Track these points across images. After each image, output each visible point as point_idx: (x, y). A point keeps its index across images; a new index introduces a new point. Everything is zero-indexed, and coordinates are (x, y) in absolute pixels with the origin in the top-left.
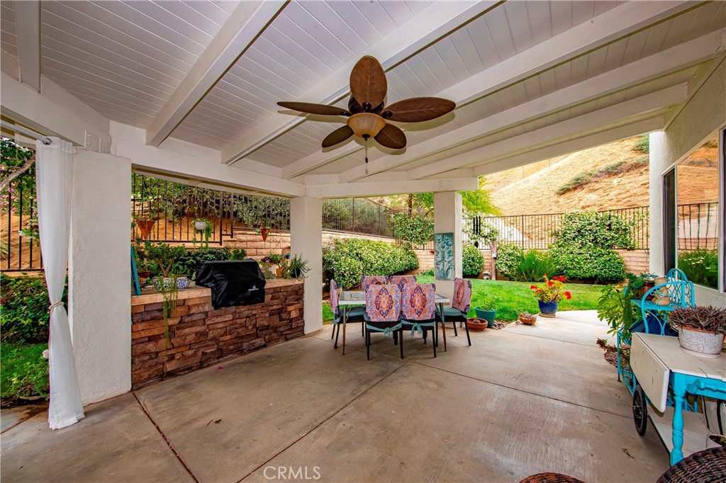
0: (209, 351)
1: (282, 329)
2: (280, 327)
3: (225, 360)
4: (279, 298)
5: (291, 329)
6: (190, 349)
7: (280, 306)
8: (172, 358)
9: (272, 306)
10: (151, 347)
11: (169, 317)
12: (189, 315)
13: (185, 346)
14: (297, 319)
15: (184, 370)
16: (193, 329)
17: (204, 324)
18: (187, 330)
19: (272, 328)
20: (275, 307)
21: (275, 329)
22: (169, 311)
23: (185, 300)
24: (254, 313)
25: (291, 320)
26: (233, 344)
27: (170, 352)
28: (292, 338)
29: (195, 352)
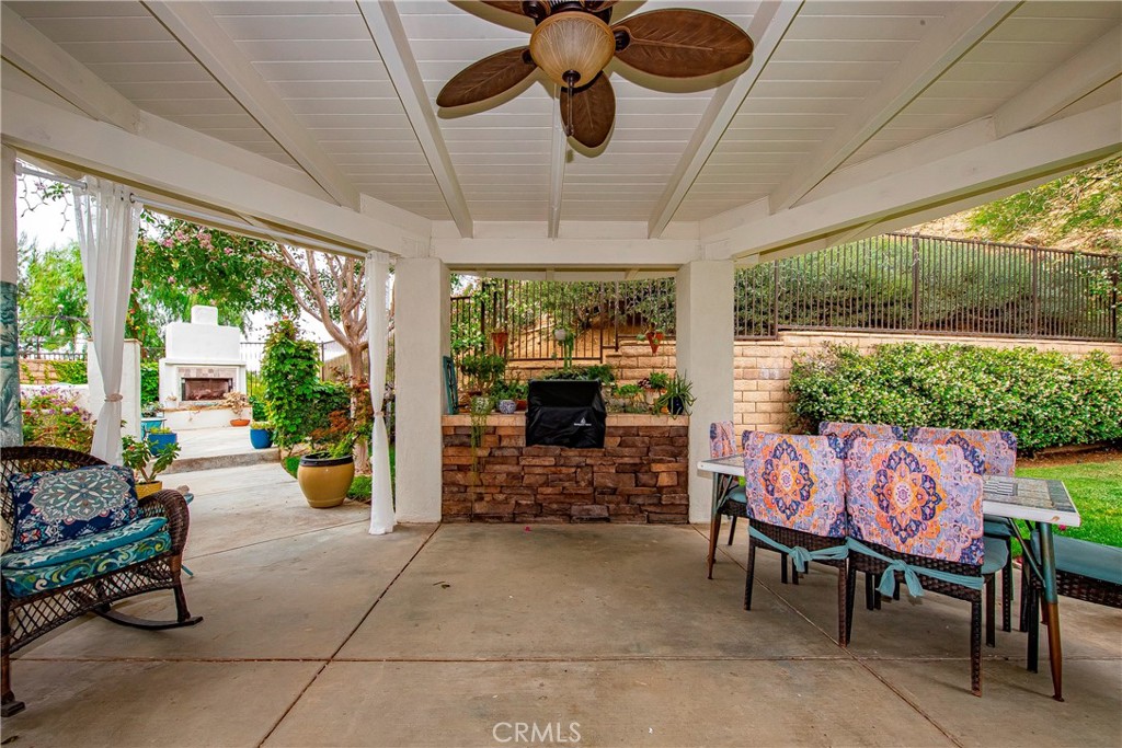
0: (524, 502)
1: (640, 501)
2: (637, 495)
3: (545, 522)
4: (634, 446)
5: (659, 504)
6: (501, 492)
7: (637, 461)
8: (480, 498)
9: (622, 457)
10: (459, 477)
11: (477, 445)
12: (500, 448)
13: (494, 486)
14: (672, 489)
15: (493, 518)
16: (504, 467)
17: (518, 464)
18: (497, 467)
19: (620, 494)
20: (626, 460)
21: (628, 499)
22: (478, 438)
23: (495, 427)
24: (589, 461)
25: (660, 489)
26: (557, 503)
27: (479, 490)
28: (661, 522)
29: (506, 498)
